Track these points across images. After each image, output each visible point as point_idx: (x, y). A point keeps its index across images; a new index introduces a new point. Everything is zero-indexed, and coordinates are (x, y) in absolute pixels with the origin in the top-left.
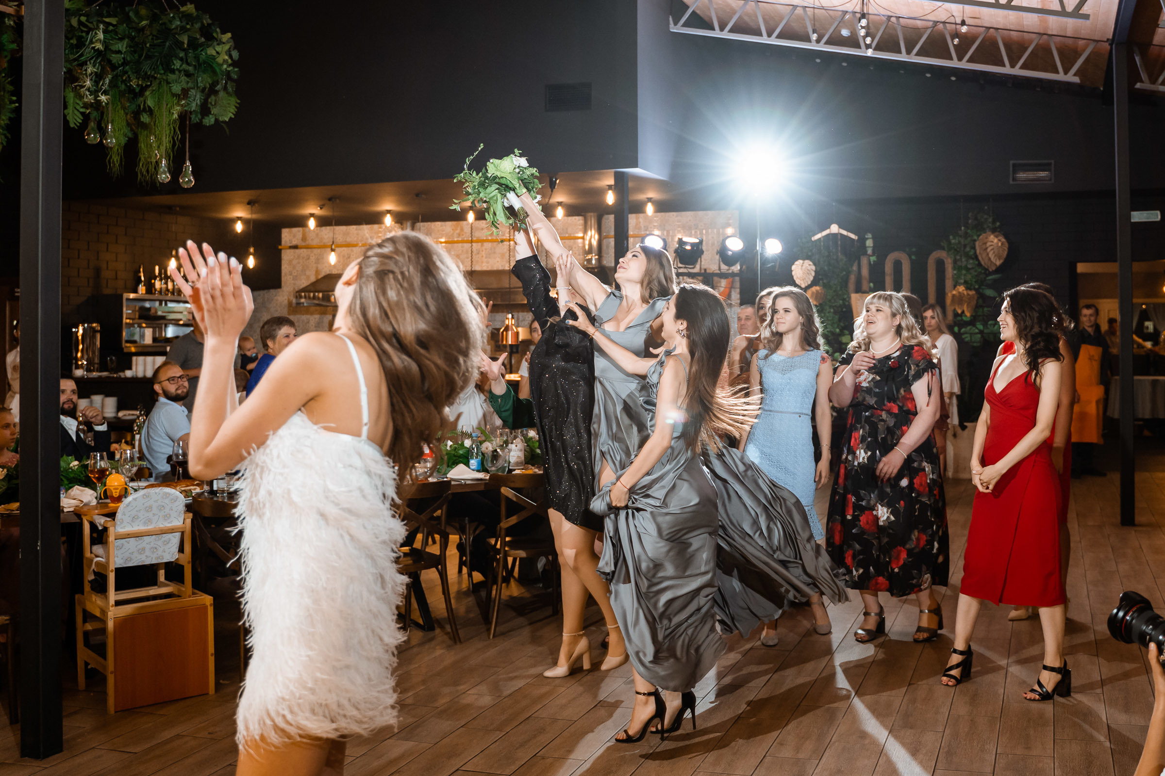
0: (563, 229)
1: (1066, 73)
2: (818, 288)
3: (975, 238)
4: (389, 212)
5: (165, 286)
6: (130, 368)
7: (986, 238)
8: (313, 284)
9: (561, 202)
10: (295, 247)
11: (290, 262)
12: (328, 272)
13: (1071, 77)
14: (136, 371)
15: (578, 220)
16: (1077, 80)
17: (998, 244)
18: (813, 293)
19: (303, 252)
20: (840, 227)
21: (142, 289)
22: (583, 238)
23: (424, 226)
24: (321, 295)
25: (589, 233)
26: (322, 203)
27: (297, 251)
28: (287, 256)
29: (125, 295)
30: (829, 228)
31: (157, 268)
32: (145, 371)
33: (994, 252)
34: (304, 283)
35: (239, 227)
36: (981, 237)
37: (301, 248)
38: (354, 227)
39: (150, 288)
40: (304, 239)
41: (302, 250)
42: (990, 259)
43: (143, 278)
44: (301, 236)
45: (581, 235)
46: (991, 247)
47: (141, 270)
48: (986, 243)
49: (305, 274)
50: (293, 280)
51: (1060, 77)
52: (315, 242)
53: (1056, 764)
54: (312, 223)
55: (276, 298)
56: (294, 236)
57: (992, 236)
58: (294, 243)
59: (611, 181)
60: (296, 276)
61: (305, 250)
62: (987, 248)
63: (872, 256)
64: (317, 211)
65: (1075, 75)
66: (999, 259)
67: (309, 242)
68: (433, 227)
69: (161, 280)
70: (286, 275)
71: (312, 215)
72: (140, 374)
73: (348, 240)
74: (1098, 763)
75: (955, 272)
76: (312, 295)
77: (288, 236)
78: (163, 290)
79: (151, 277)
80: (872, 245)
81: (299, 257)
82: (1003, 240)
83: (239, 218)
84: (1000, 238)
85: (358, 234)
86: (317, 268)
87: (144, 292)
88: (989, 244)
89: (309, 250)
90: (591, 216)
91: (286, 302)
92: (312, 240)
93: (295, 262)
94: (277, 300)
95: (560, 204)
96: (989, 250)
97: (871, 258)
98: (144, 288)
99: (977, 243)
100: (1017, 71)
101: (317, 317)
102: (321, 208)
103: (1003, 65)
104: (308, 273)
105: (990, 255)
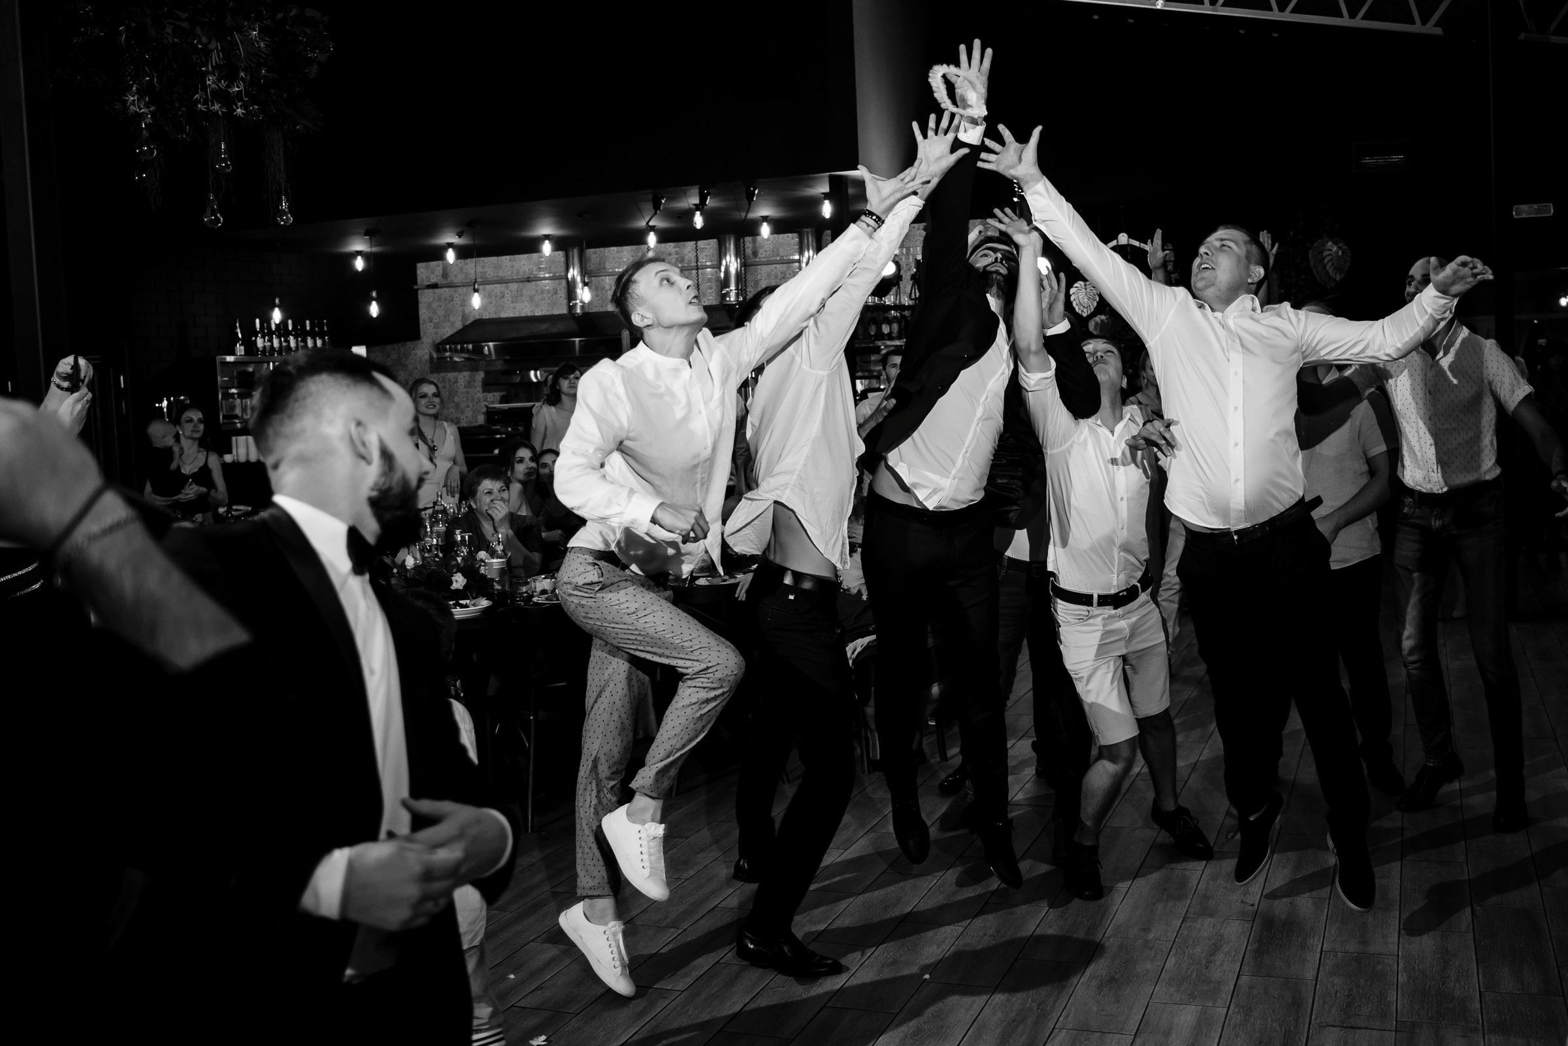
0: (773, 251)
1: (1424, 23)
2: (1103, 317)
3: (1309, 245)
4: (547, 237)
5: (269, 344)
6: (230, 452)
7: (1323, 246)
8: (460, 332)
9: (767, 217)
10: (435, 286)
11: (429, 305)
12: (478, 317)
13: (1431, 28)
14: (237, 455)
15: (792, 239)
16: (1438, 31)
17: (1338, 253)
18: (1097, 324)
19: (445, 292)
20: (1130, 236)
21: (240, 349)
22: (799, 261)
23: (595, 253)
24: (470, 346)
25: (806, 254)
26: (459, 230)
27: (437, 291)
28: (425, 298)
29: (219, 358)
30: (1116, 238)
31: (257, 321)
32: (248, 454)
33: (1333, 264)
34: (448, 331)
35: (359, 264)
36: (1316, 244)
37: (441, 287)
38: (508, 257)
39: (251, 348)
40: (445, 275)
41: (443, 290)
42: (1327, 273)
43: (240, 336)
44: (441, 272)
45: (797, 257)
46: (1329, 258)
47: (238, 325)
48: (1322, 252)
49: (449, 320)
50: (434, 328)
51: (1417, 28)
52: (459, 279)
53: (1401, 965)
54: (451, 256)
55: (413, 352)
56: (433, 272)
57: (1330, 243)
58: (433, 280)
59: (826, 189)
60: (438, 323)
61: (446, 289)
62: (1324, 259)
63: (1173, 273)
64: (455, 240)
65: (1436, 25)
66: (1340, 274)
67: (452, 278)
68: (607, 254)
69: (263, 337)
70: (424, 321)
71: (450, 245)
72: (242, 459)
73: (501, 274)
74: (1457, 964)
75: (1282, 291)
76: (459, 347)
77: (425, 272)
78: (268, 349)
79: (250, 332)
80: (1173, 259)
81: (439, 299)
82: (1345, 247)
83: (359, 253)
84: (1341, 245)
85: (512, 267)
86: (464, 312)
87: (243, 353)
88: (1325, 253)
89: (453, 289)
90: (808, 233)
91: (427, 357)
92: (456, 275)
93: (435, 305)
94: (415, 355)
95: (765, 219)
96: (1326, 261)
97: (1173, 275)
98: (242, 348)
99: (1311, 252)
100: (1359, 22)
101: (467, 374)
102: (460, 237)
103: (1341, 16)
104: (452, 318)
105: (1328, 267)
